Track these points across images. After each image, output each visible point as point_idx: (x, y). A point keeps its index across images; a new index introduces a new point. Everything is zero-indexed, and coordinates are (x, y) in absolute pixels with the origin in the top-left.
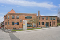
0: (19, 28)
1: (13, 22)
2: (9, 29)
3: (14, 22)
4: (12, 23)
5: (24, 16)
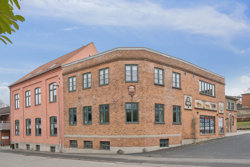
1: (157, 106)
2: (139, 150)
3: (163, 106)
5: (197, 82)
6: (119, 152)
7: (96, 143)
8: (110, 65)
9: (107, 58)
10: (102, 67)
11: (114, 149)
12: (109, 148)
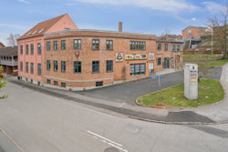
0: (115, 83)
1: (94, 63)
2: (81, 89)
3: (98, 62)
4: (91, 67)
5: (128, 42)
7: (59, 83)
8: (66, 39)
10: (62, 39)
11: (68, 88)
12: (65, 87)
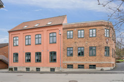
6: (102, 70)
7: (87, 66)
8: (97, 28)
9: (95, 24)
10: (91, 28)
12: (95, 68)
